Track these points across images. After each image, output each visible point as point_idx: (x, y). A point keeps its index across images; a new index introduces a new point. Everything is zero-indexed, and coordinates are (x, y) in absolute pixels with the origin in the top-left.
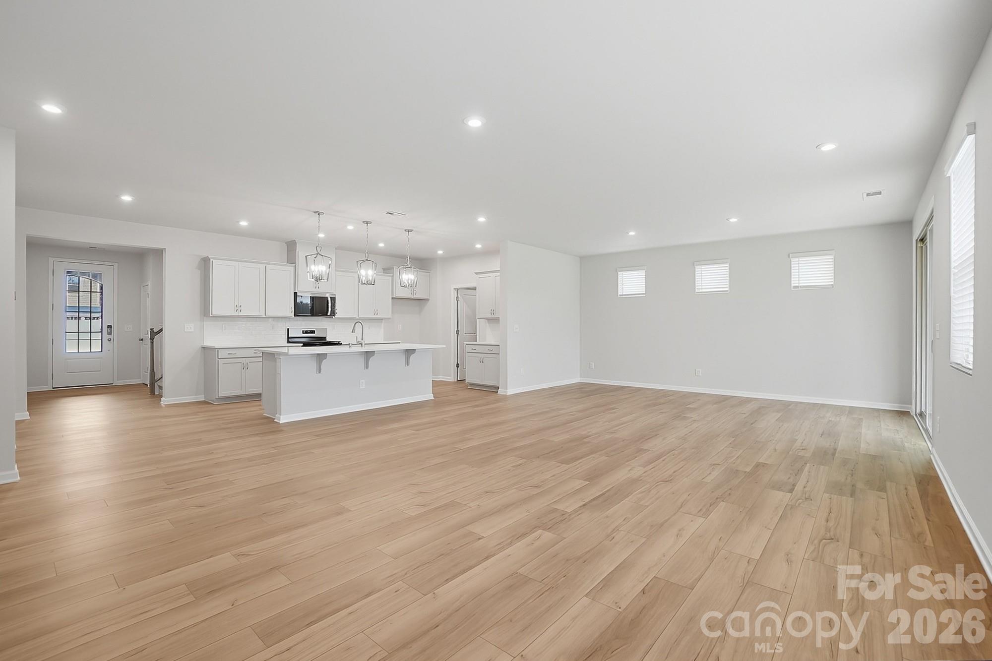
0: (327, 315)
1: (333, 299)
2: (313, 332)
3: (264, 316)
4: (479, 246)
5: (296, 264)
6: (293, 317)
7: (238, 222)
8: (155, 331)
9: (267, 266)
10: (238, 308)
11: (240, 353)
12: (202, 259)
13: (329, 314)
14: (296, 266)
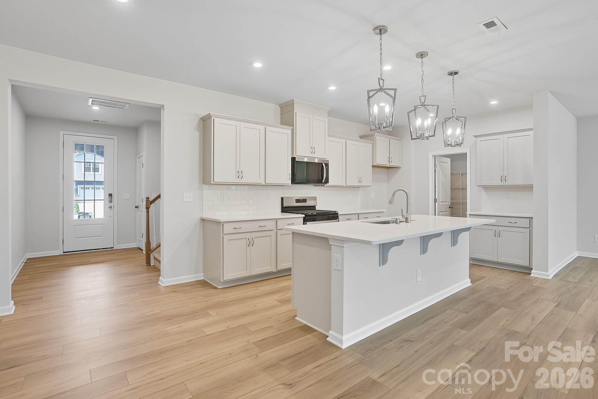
0: (321, 183)
1: (327, 165)
2: (304, 201)
3: (264, 184)
4: (494, 102)
5: (294, 127)
6: (291, 185)
7: (251, 63)
8: (151, 199)
9: (267, 127)
10: (239, 174)
11: (246, 227)
12: (201, 118)
13: (323, 182)
14: (293, 128)
